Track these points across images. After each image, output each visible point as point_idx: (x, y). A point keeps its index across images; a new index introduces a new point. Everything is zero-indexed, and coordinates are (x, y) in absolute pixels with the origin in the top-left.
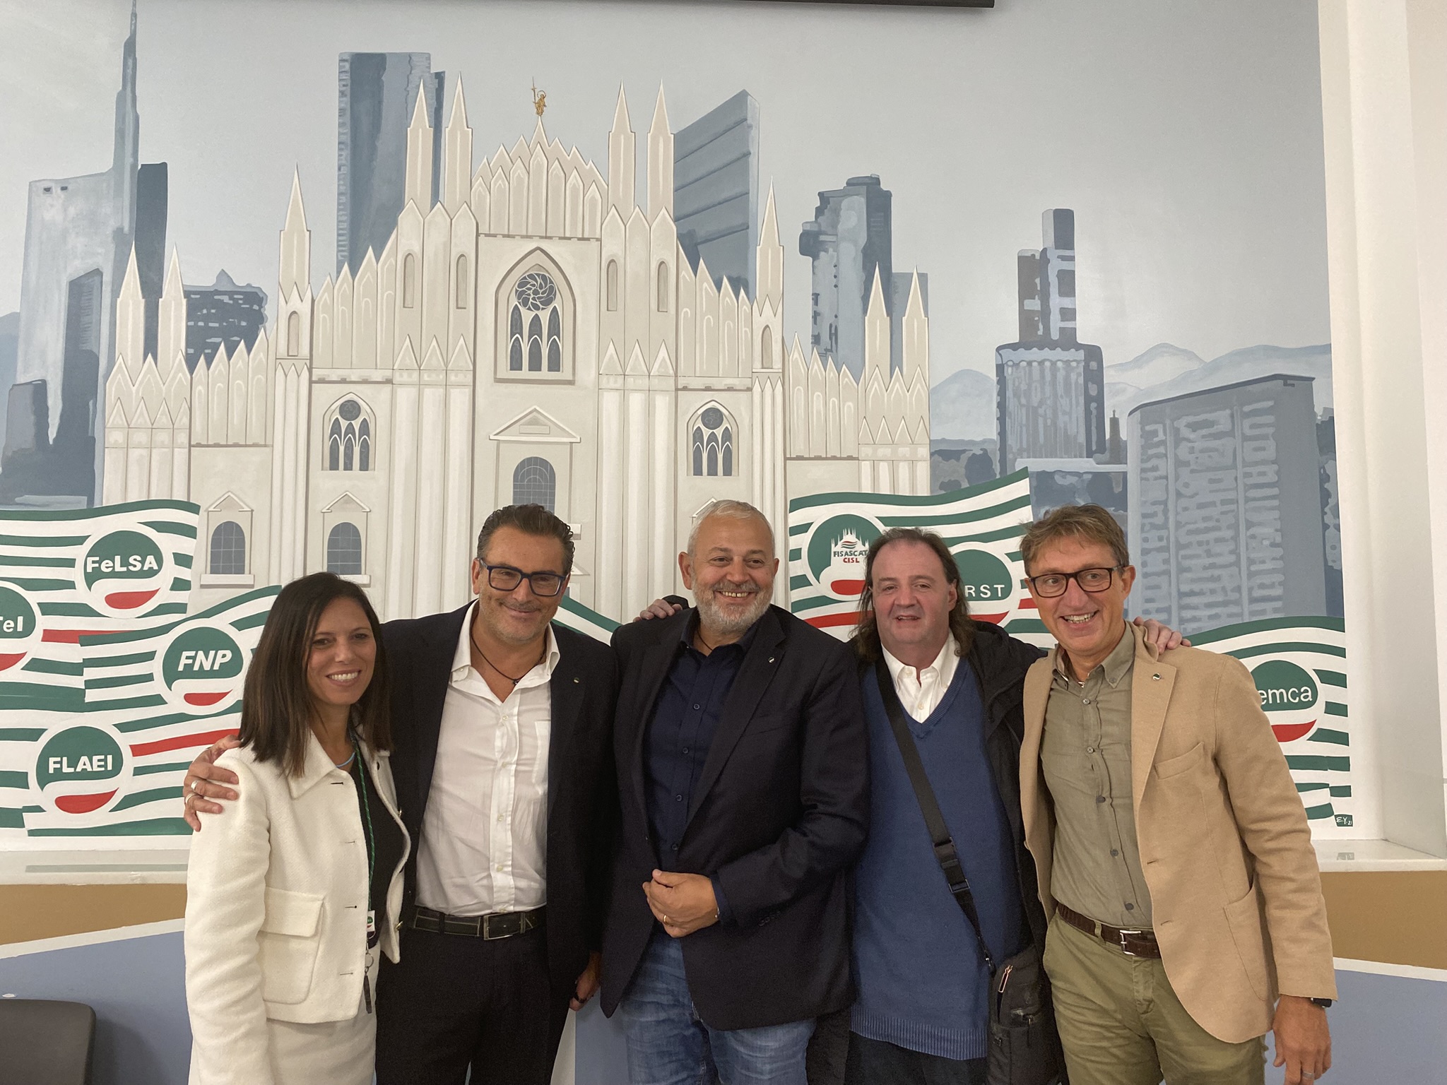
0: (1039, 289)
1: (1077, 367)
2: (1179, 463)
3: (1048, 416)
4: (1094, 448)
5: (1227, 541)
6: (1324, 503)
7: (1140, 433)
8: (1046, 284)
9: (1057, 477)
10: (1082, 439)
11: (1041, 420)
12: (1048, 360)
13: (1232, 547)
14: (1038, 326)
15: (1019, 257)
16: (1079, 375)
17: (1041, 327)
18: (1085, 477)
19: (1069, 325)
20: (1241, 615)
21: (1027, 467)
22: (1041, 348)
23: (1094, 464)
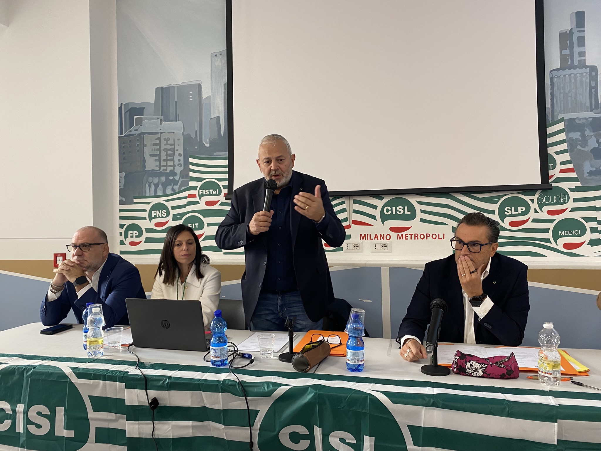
0: (569, 45)
1: (586, 75)
3: (573, 96)
4: (593, 107)
8: (572, 43)
9: (576, 120)
10: (588, 104)
11: (569, 98)
12: (573, 74)
14: (569, 61)
15: (560, 33)
16: (587, 78)
17: (570, 60)
18: (589, 119)
19: (583, 58)
21: (563, 117)
22: (570, 69)
23: (593, 114)
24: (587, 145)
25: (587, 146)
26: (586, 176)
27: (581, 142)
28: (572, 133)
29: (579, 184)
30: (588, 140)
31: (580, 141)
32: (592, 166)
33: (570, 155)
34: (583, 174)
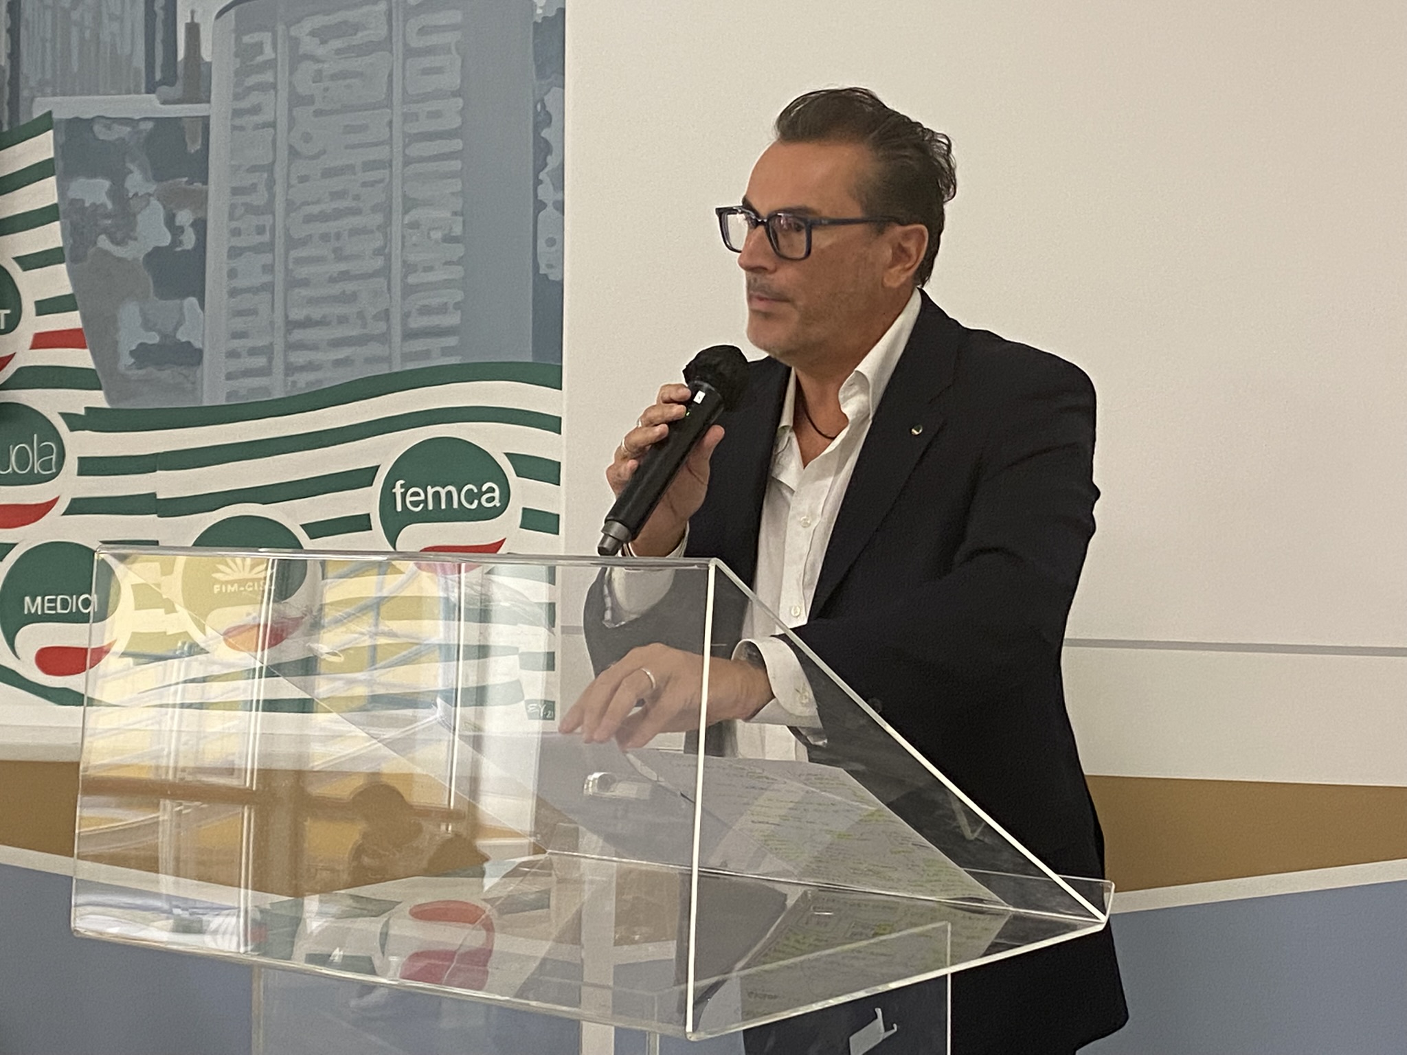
2: (297, 100)
3: (86, 24)
4: (158, 76)
5: (372, 232)
6: (540, 165)
7: (233, 50)
9: (97, 128)
10: (140, 62)
11: (74, 31)
13: (379, 243)
18: (142, 126)
20: (388, 360)
21: (50, 113)
23: (157, 104)
24: (132, 234)
25: (131, 238)
26: (129, 368)
27: (110, 222)
28: (82, 180)
29: (98, 399)
30: (135, 215)
31: (107, 216)
32: (147, 325)
33: (71, 272)
34: (116, 356)
